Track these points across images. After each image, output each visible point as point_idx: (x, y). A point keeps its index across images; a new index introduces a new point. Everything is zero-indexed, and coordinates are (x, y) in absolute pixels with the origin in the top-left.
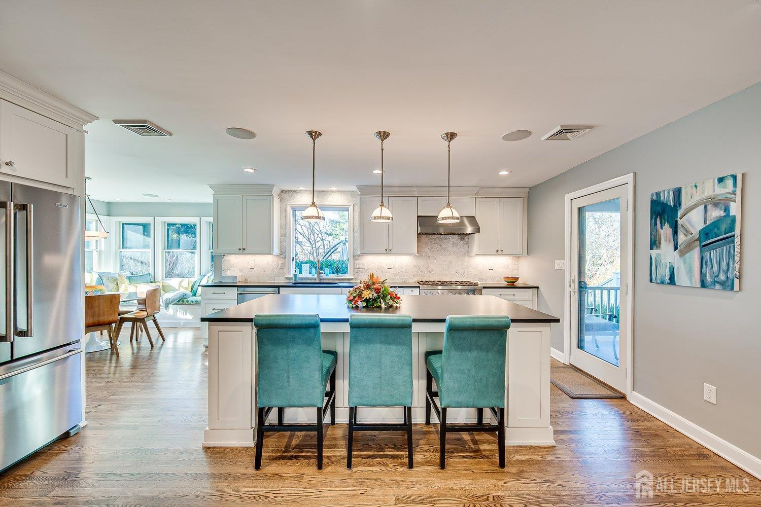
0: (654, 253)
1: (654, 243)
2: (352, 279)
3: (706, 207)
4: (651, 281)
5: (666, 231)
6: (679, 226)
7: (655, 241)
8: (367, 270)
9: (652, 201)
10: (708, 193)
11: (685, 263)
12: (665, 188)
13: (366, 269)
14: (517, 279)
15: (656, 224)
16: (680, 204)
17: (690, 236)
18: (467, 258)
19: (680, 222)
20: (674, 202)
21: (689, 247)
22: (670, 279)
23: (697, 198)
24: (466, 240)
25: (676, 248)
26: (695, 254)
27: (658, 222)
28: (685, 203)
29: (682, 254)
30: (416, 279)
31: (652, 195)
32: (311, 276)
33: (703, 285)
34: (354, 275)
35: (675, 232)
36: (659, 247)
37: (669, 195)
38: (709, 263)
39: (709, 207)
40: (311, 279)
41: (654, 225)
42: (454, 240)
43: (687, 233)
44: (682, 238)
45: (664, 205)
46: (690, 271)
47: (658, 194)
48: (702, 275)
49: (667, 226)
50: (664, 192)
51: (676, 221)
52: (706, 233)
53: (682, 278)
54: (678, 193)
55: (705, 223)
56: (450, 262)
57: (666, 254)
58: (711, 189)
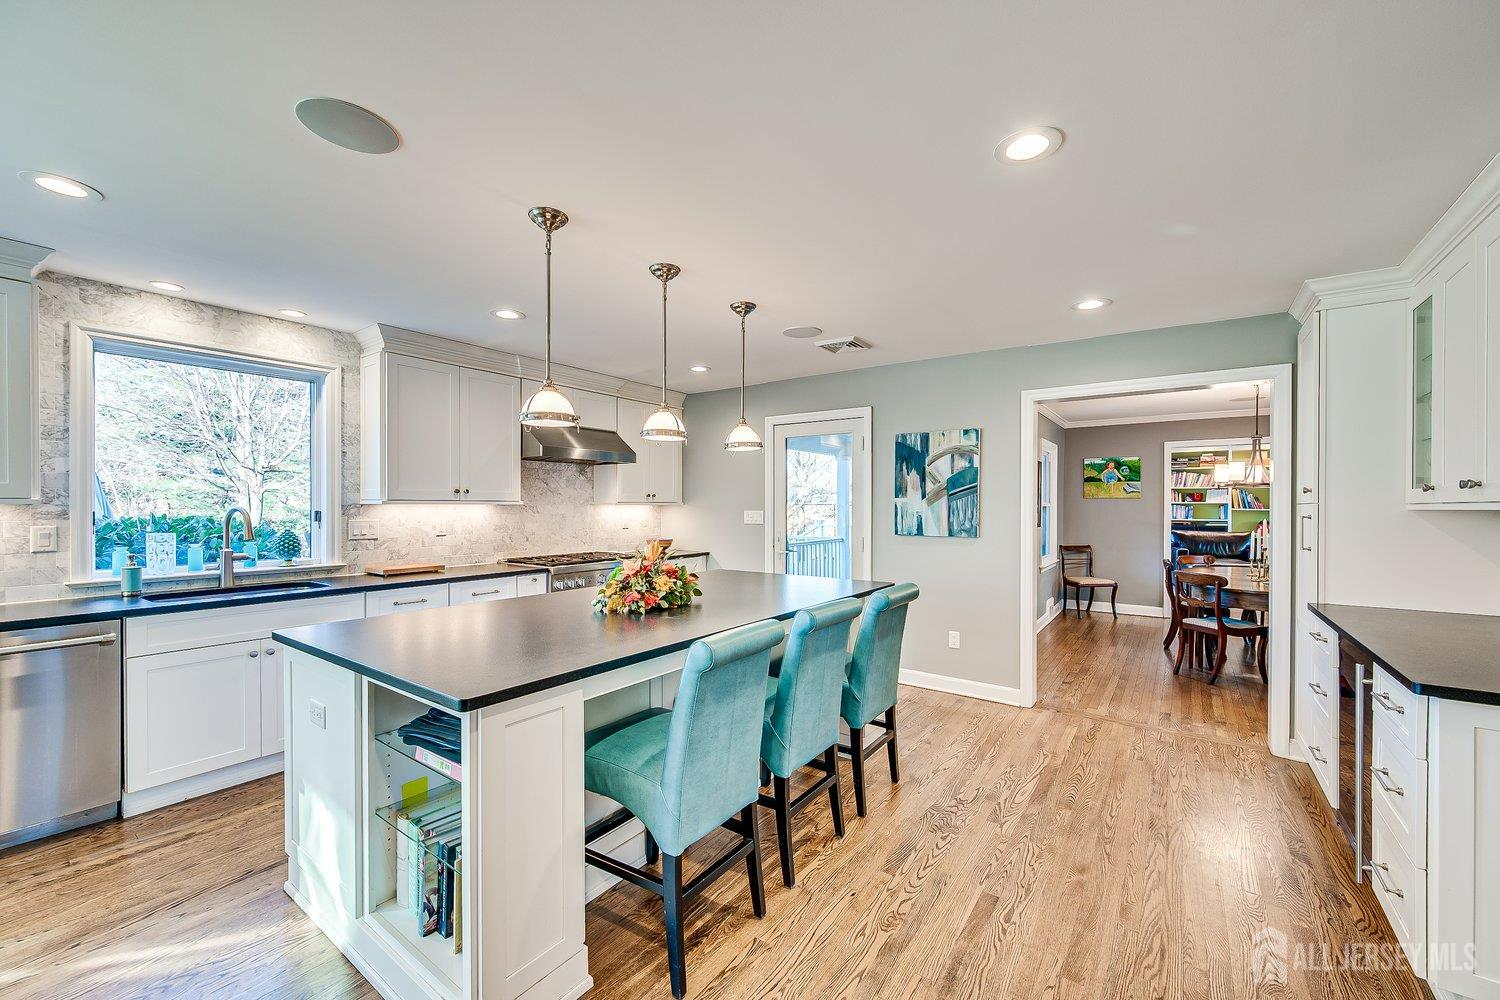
0: (900, 501)
1: (900, 490)
2: (338, 568)
3: (952, 456)
4: (896, 533)
5: (912, 478)
6: (927, 474)
7: (901, 488)
8: (384, 543)
9: (897, 443)
10: (955, 443)
11: (933, 511)
12: (912, 431)
13: (380, 540)
14: (669, 542)
15: (902, 470)
16: (927, 450)
17: (938, 485)
18: (590, 509)
19: (927, 469)
20: (922, 447)
21: (937, 495)
22: (918, 530)
23: (944, 447)
24: (589, 475)
25: (924, 496)
26: (944, 501)
27: (904, 468)
28: (933, 450)
29: (930, 503)
30: (502, 556)
31: (897, 437)
32: (183, 571)
33: (951, 534)
34: (344, 558)
35: (923, 480)
36: (905, 495)
37: (916, 441)
38: (956, 512)
39: (956, 457)
40: (189, 580)
41: (899, 471)
42: (569, 473)
43: (935, 481)
44: (930, 486)
45: (911, 450)
46: (938, 520)
47: (904, 437)
48: (950, 524)
49: (914, 472)
50: (911, 435)
51: (924, 468)
52: (953, 482)
53: (929, 528)
54: (925, 438)
55: (952, 471)
56: (564, 516)
57: (913, 501)
58: (957, 440)
